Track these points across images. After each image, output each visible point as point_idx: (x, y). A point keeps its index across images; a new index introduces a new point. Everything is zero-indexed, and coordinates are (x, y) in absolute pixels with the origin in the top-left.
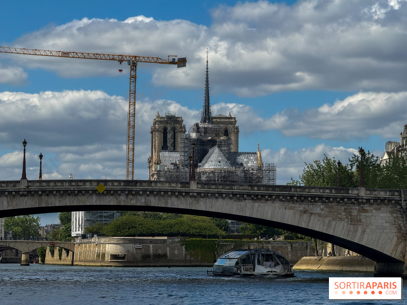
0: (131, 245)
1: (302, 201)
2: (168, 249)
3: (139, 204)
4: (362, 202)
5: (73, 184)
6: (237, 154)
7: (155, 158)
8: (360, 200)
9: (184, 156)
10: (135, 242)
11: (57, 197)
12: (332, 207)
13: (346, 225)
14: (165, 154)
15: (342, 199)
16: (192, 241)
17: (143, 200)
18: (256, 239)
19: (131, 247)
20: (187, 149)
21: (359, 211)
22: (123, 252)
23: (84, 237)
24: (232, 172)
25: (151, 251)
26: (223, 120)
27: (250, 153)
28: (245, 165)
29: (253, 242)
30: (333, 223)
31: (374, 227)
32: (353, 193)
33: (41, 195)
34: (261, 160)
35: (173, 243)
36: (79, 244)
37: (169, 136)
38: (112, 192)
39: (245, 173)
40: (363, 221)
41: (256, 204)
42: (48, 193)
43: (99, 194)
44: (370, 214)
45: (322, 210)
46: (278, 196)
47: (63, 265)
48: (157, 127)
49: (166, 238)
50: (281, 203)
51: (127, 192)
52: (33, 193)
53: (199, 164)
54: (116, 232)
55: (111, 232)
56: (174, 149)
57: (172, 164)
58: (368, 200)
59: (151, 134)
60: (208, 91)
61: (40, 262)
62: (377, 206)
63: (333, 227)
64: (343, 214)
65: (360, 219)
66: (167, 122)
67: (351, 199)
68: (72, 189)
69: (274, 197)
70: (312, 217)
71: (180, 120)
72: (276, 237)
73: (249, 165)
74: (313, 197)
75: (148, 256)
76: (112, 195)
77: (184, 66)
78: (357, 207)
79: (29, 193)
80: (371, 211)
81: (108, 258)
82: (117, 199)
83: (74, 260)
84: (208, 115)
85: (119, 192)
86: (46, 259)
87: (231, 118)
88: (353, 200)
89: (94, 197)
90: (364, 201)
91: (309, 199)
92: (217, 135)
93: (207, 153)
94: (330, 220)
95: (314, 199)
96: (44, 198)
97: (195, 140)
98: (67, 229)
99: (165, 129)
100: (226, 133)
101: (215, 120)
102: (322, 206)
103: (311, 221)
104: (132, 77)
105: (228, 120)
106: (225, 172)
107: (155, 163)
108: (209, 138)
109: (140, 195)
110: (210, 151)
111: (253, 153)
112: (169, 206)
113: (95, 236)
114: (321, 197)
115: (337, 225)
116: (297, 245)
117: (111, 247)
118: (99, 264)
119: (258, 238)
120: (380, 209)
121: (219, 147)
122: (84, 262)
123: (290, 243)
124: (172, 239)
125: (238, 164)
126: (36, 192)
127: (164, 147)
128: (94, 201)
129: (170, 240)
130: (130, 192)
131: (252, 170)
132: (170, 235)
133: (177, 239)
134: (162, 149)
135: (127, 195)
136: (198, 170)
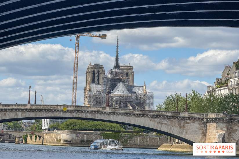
0: (75, 135)
1: (158, 118)
2: (94, 137)
3: (82, 117)
4: (186, 119)
5: (52, 106)
6: (133, 86)
7: (88, 88)
8: (185, 118)
9: (104, 87)
10: (76, 133)
11: (44, 113)
12: (172, 121)
13: (178, 129)
14: (94, 86)
15: (177, 117)
16: (107, 133)
17: (84, 115)
18: (141, 133)
19: (75, 136)
20: (105, 83)
21: (185, 123)
22: (70, 138)
23: (49, 130)
24: (130, 97)
25: (85, 139)
26: (126, 68)
27: (140, 86)
28: (137, 93)
29: (139, 135)
30: (172, 128)
31: (191, 131)
32: (182, 114)
33: (37, 112)
34: (146, 90)
35: (97, 134)
36: (47, 134)
37: (96, 75)
38: (70, 111)
39: (137, 97)
40: (186, 128)
41: (137, 118)
42: (40, 111)
43: (64, 112)
44: (189, 125)
45: (167, 122)
46: (147, 115)
47: (37, 144)
48: (89, 71)
49: (93, 132)
50: (149, 118)
51: (77, 111)
52: (33, 110)
53: (112, 92)
54: (67, 128)
55: (64, 127)
56: (99, 83)
57: (97, 91)
58: (189, 118)
59: (86, 74)
60: (118, 52)
61: (24, 142)
62: (193, 121)
63: (172, 130)
64: (177, 124)
65: (185, 127)
66: (95, 68)
67: (181, 117)
68: (51, 109)
69: (145, 115)
70: (163, 125)
71: (102, 67)
72: (152, 132)
73: (139, 93)
74: (163, 116)
75: (84, 141)
76: (70, 112)
77: (105, 39)
78: (184, 121)
79: (31, 110)
80: (190, 123)
81: (62, 141)
82: (72, 114)
83: (44, 142)
84: (118, 65)
85: (73, 111)
86: (27, 141)
87: (130, 67)
88: (182, 118)
89: (62, 113)
90: (187, 118)
91: (162, 117)
92: (122, 76)
93: (116, 86)
94: (171, 127)
95: (164, 117)
96: (38, 113)
97: (110, 78)
98: (40, 125)
99: (94, 72)
100: (127, 75)
101: (121, 67)
102: (167, 120)
103: (162, 127)
104: (76, 44)
105: (128, 68)
106: (126, 96)
107: (88, 90)
108: (118, 78)
109: (83, 113)
110: (118, 84)
111: (141, 87)
112: (96, 118)
113: (55, 129)
114: (167, 116)
115: (174, 129)
116: (162, 137)
117: (64, 135)
118: (57, 145)
119: (142, 133)
120: (194, 122)
121: (123, 82)
122: (49, 143)
123: (159, 136)
124: (96, 132)
125: (133, 92)
126: (35, 110)
127: (93, 82)
128: (61, 115)
129: (95, 133)
130: (78, 111)
131: (141, 96)
132: (96, 130)
133: (99, 133)
134: (92, 83)
135: (77, 113)
136: (111, 95)
